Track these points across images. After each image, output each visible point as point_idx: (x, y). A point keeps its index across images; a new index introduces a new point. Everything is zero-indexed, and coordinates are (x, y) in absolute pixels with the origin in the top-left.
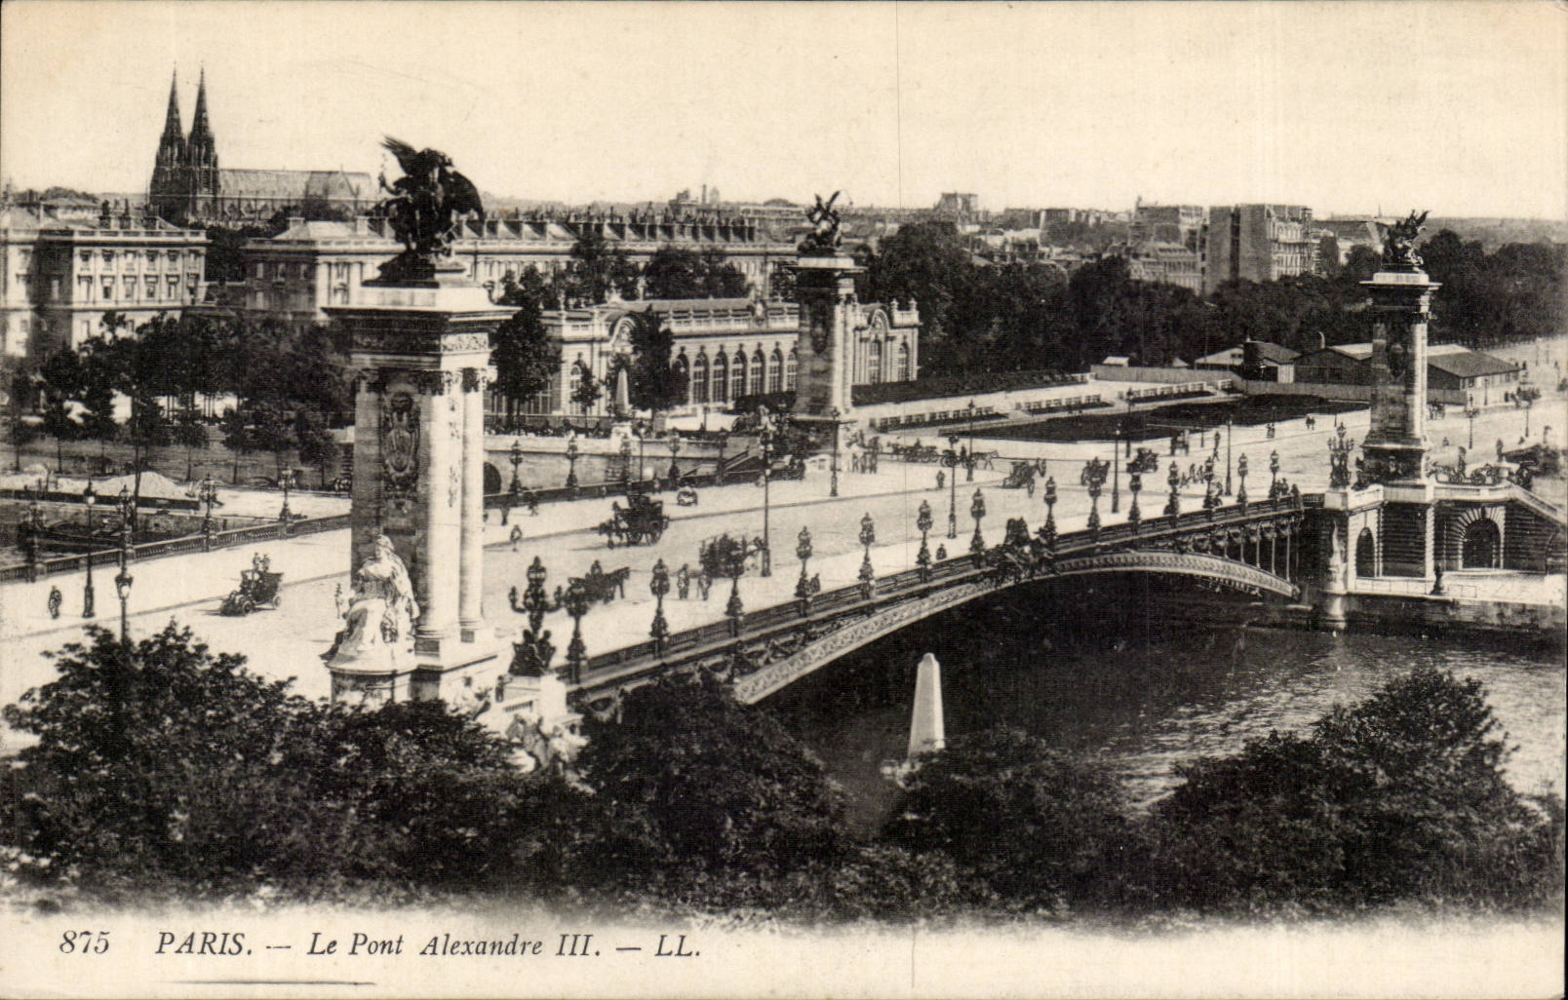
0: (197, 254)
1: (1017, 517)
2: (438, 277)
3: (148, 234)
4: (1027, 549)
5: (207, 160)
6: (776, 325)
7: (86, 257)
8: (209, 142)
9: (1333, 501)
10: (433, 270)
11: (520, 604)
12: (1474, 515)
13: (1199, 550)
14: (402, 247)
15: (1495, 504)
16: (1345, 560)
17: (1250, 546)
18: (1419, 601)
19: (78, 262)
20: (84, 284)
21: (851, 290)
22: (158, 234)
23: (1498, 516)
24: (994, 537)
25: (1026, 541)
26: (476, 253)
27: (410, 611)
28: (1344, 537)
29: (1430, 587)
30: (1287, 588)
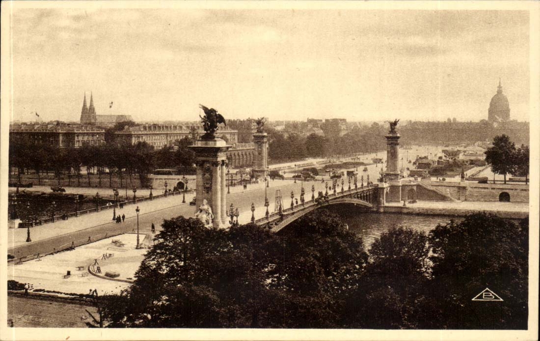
0: (102, 135)
1: (320, 191)
2: (216, 139)
3: (92, 130)
4: (323, 198)
5: (93, 113)
6: (238, 149)
7: (78, 136)
8: (94, 109)
9: (380, 185)
10: (214, 137)
11: (228, 215)
12: (409, 188)
13: (355, 198)
14: (206, 132)
15: (414, 185)
16: (383, 199)
17: (364, 196)
18: (401, 208)
19: (76, 138)
20: (78, 142)
21: (266, 140)
22: (94, 130)
23: (415, 188)
24: (316, 196)
25: (322, 197)
26: (167, 134)
27: (212, 217)
28: (383, 194)
29: (403, 204)
30: (370, 205)
